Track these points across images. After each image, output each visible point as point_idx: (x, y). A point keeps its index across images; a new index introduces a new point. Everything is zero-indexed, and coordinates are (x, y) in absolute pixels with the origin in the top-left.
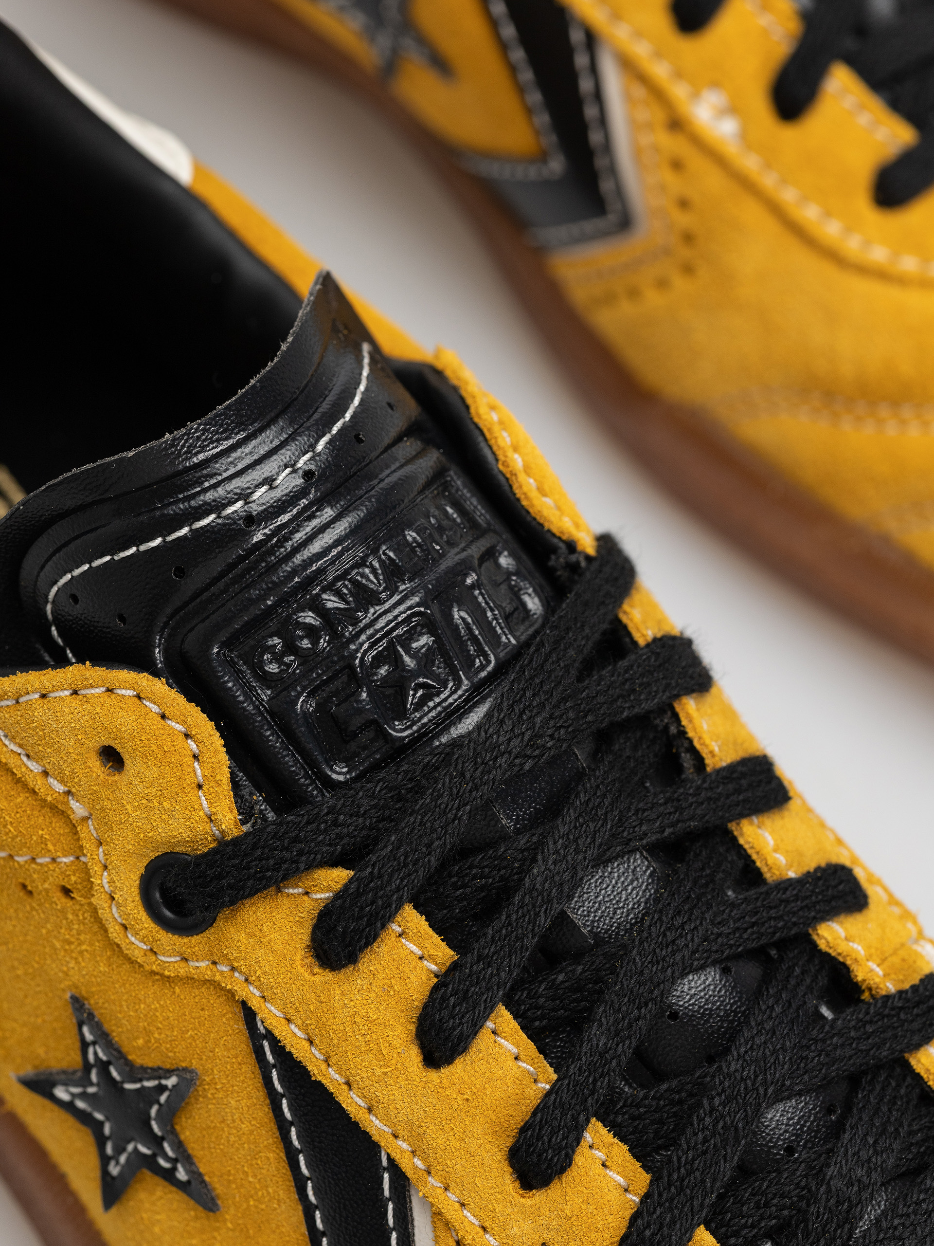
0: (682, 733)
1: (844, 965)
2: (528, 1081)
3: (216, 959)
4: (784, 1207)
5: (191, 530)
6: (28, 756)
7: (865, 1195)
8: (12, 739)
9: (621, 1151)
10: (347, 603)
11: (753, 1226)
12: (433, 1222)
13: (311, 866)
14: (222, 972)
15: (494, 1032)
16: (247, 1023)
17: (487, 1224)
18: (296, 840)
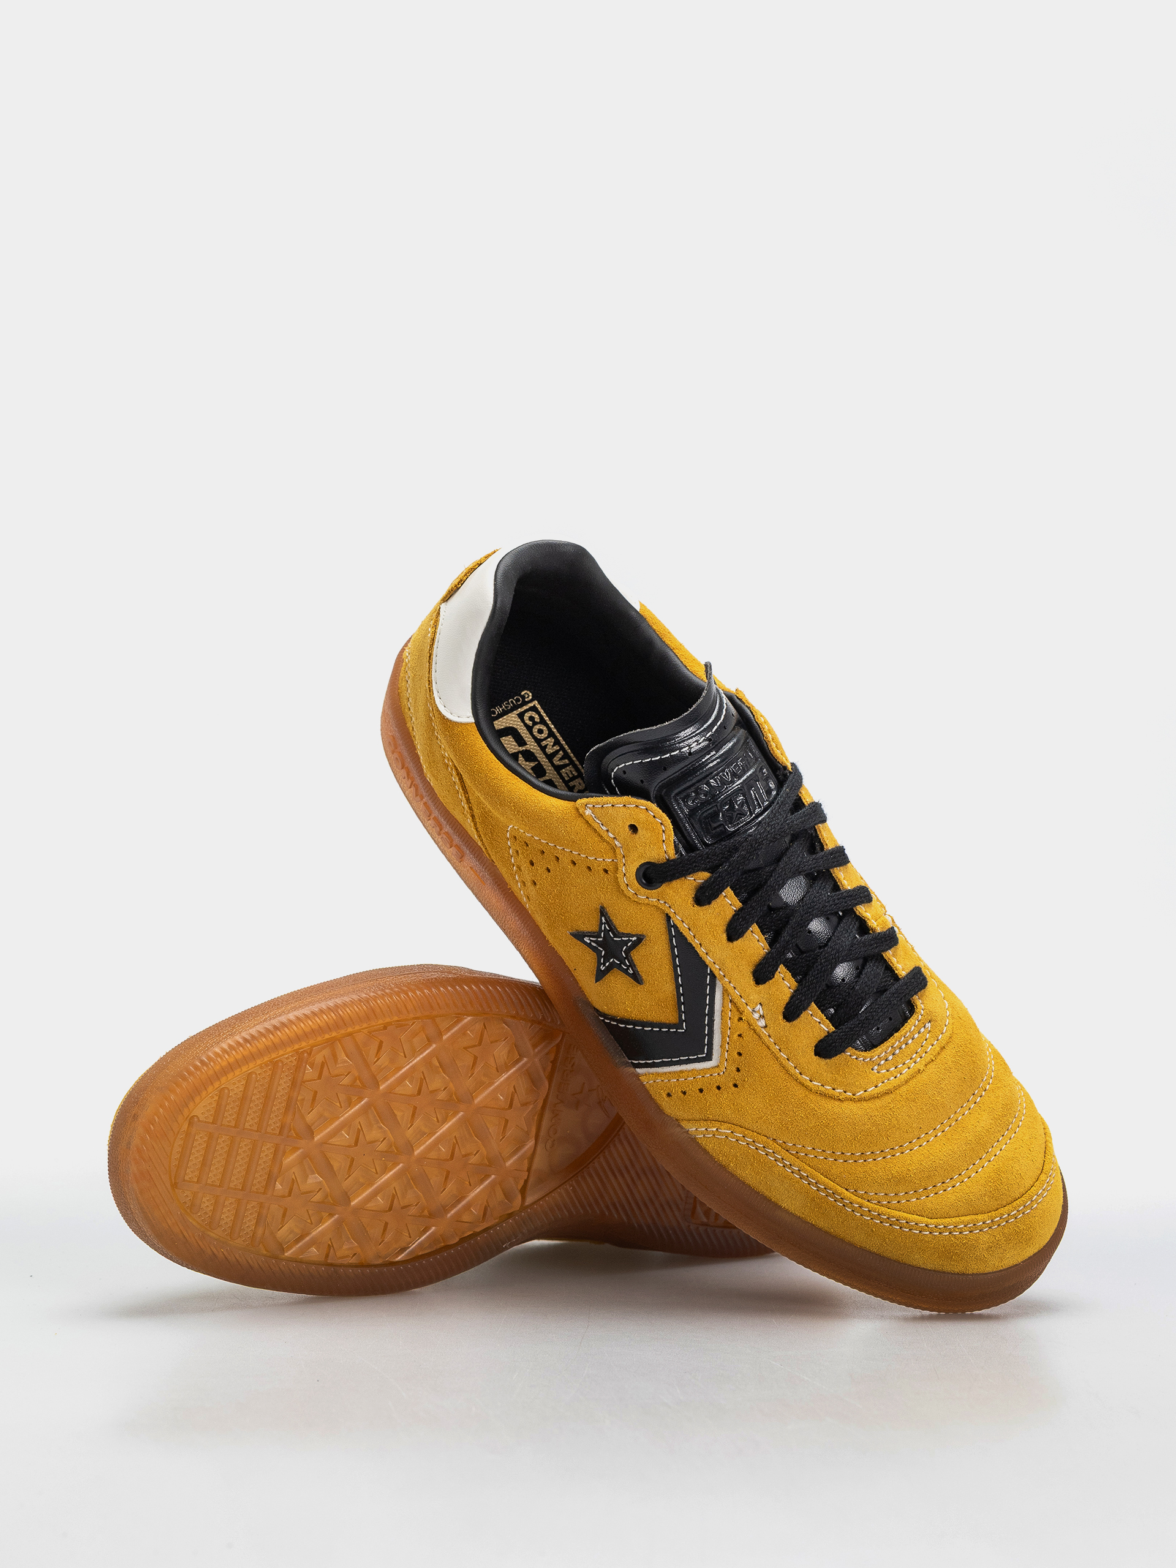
0: (817, 836)
1: (864, 920)
2: (761, 949)
3: (660, 899)
4: (840, 998)
5: (670, 755)
6: (602, 824)
7: (867, 996)
8: (598, 818)
9: (789, 975)
10: (718, 784)
11: (829, 1004)
12: (723, 993)
13: (698, 871)
14: (661, 904)
15: (752, 932)
16: (667, 921)
17: (742, 995)
18: (694, 862)
